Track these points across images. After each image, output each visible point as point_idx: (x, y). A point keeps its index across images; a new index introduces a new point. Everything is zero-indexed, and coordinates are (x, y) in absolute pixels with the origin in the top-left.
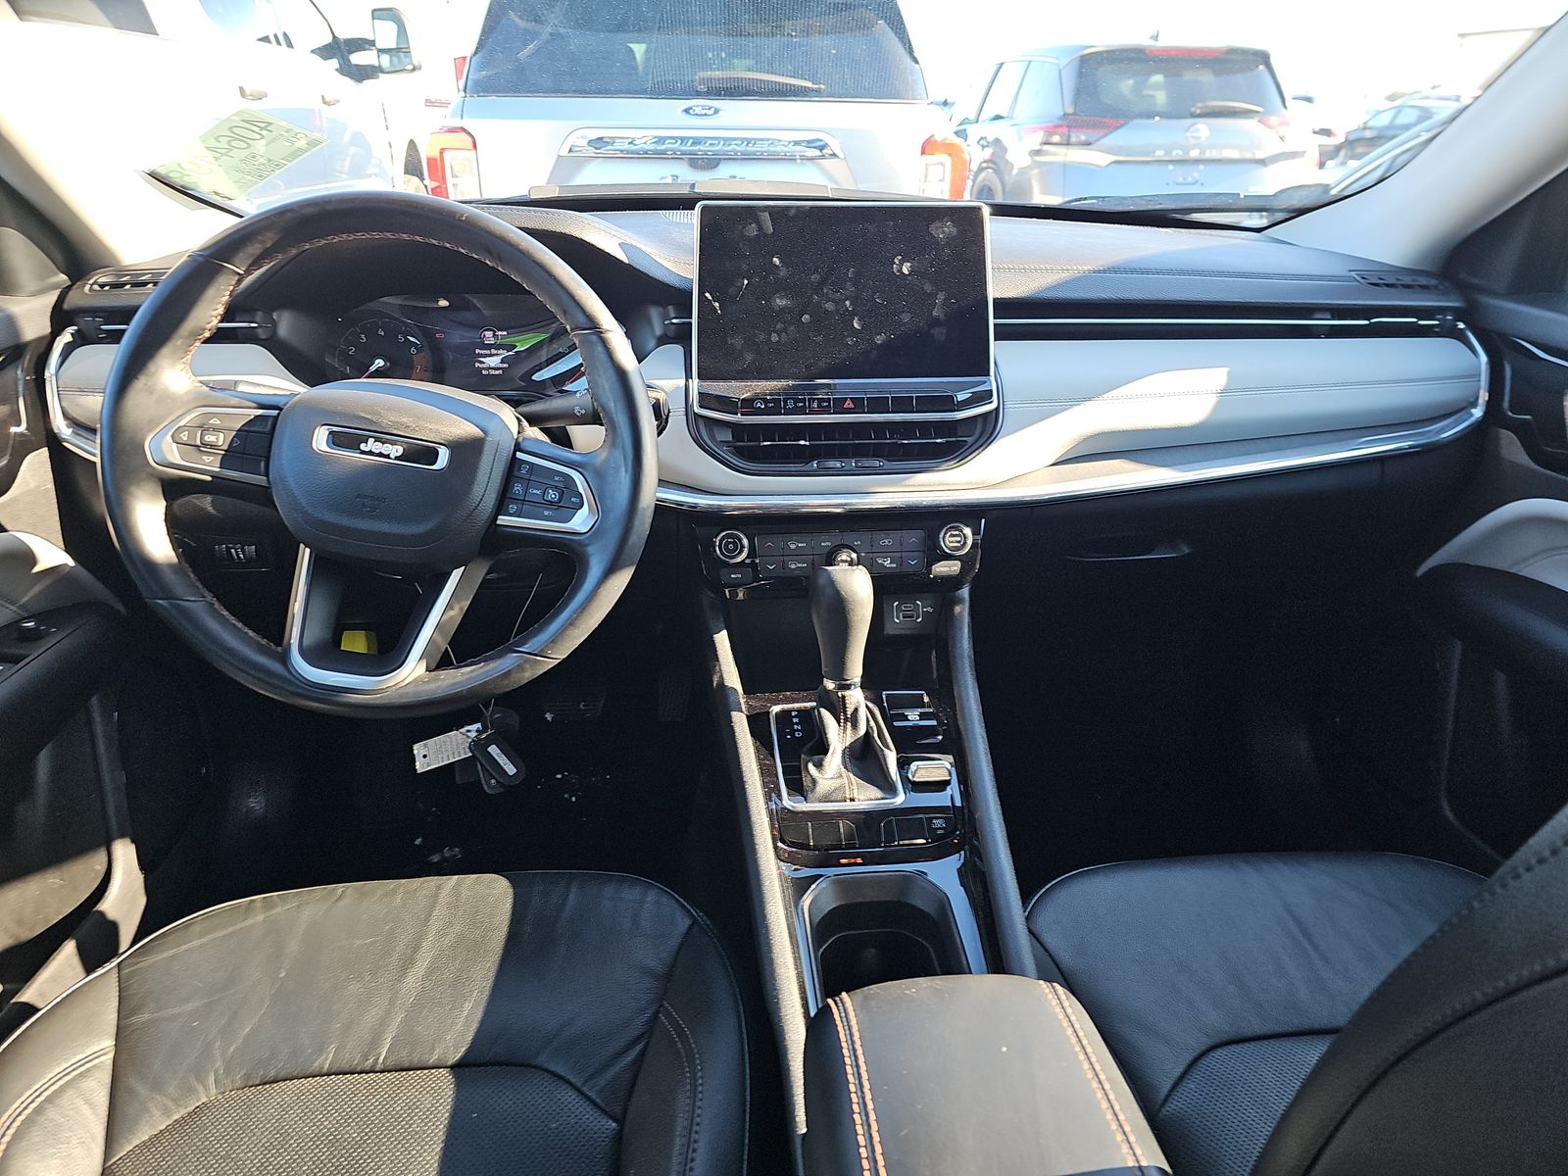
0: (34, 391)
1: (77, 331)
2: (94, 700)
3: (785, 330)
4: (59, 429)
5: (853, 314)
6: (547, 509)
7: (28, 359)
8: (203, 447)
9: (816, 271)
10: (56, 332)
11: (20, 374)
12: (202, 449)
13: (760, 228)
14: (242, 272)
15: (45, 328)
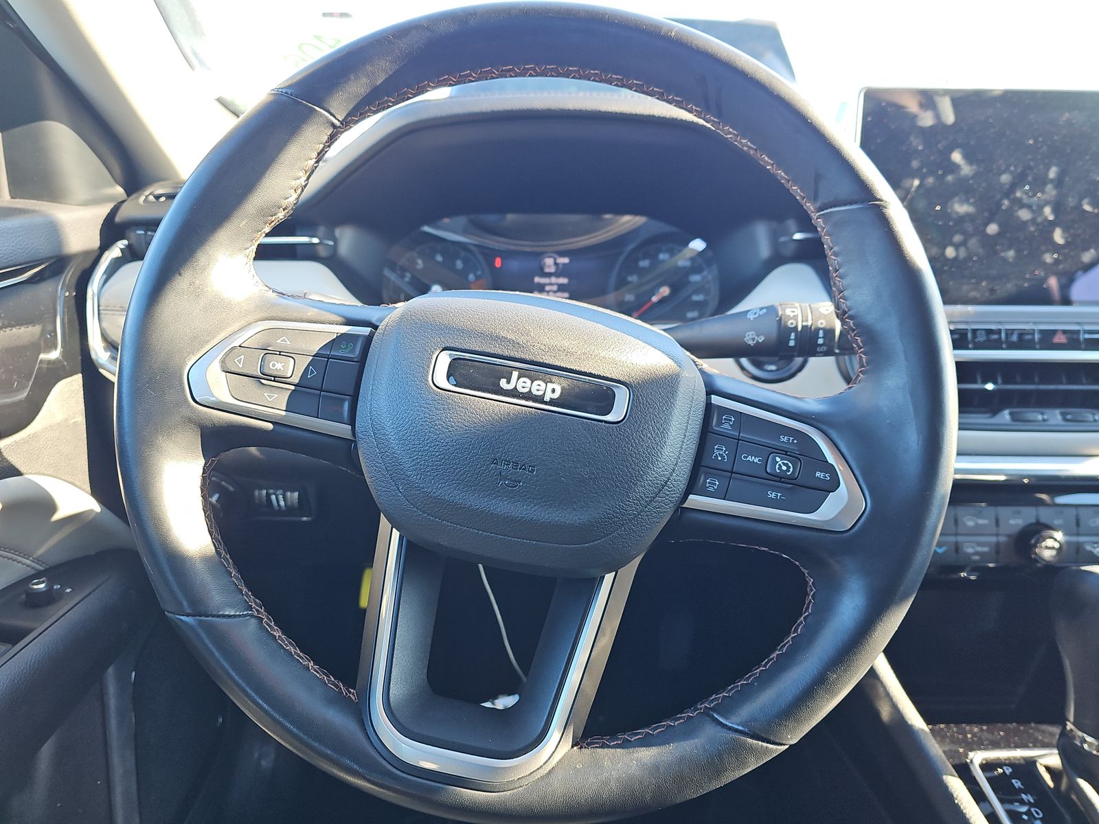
0: (74, 310)
1: (129, 246)
2: (111, 670)
3: (964, 243)
4: (96, 354)
5: (1053, 225)
6: (774, 489)
7: (70, 275)
8: (265, 378)
9: (1006, 170)
10: (105, 246)
11: (61, 290)
12: (263, 381)
13: (938, 116)
14: (338, 123)
15: (95, 243)
